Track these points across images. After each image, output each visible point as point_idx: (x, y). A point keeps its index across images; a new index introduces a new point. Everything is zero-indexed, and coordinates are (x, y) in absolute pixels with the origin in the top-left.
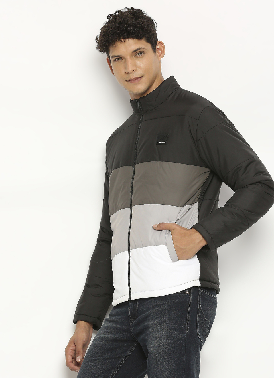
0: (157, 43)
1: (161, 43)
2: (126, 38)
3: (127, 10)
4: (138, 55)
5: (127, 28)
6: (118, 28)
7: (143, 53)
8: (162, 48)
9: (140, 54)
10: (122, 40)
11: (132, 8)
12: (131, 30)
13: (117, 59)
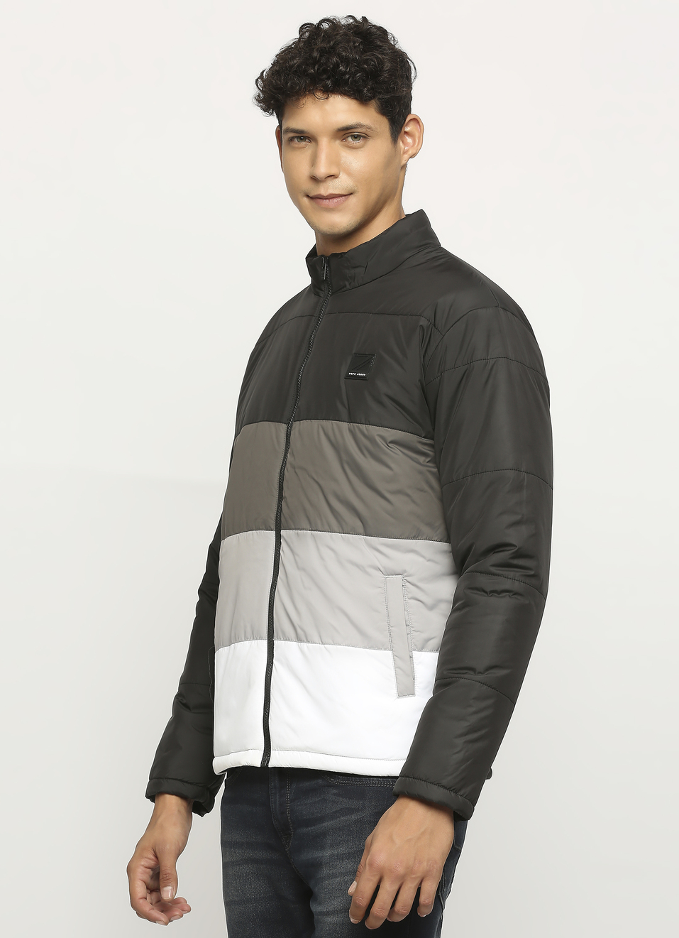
0: (407, 120)
1: (416, 120)
2: (328, 91)
3: (351, 21)
4: (350, 139)
5: (336, 65)
6: (316, 61)
7: (364, 137)
8: (417, 134)
9: (356, 137)
10: (319, 94)
11: (364, 19)
12: (345, 73)
13: (298, 137)
